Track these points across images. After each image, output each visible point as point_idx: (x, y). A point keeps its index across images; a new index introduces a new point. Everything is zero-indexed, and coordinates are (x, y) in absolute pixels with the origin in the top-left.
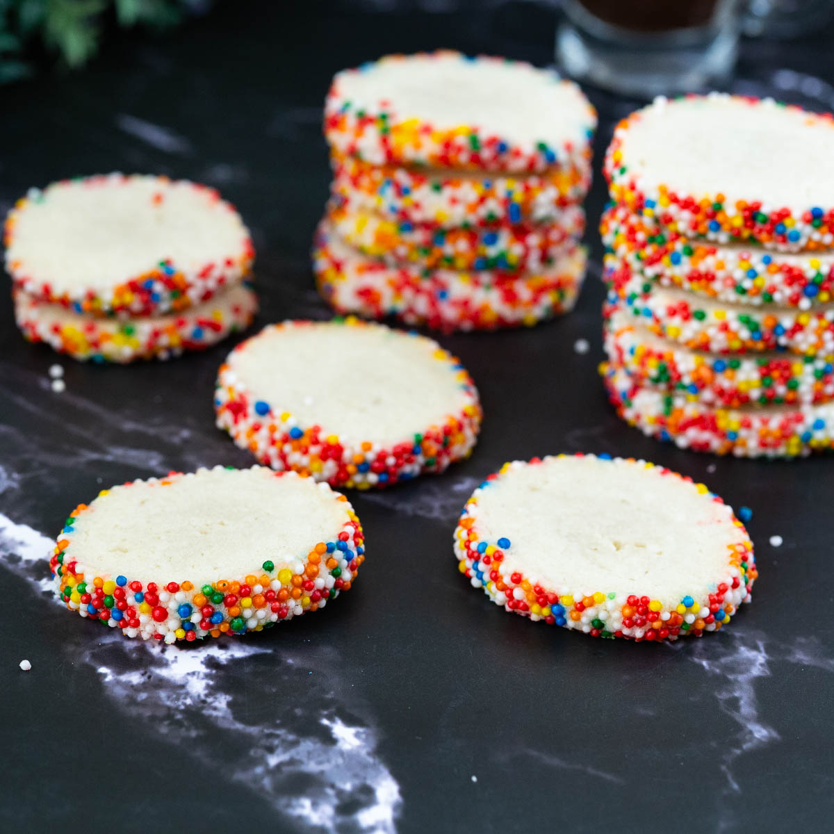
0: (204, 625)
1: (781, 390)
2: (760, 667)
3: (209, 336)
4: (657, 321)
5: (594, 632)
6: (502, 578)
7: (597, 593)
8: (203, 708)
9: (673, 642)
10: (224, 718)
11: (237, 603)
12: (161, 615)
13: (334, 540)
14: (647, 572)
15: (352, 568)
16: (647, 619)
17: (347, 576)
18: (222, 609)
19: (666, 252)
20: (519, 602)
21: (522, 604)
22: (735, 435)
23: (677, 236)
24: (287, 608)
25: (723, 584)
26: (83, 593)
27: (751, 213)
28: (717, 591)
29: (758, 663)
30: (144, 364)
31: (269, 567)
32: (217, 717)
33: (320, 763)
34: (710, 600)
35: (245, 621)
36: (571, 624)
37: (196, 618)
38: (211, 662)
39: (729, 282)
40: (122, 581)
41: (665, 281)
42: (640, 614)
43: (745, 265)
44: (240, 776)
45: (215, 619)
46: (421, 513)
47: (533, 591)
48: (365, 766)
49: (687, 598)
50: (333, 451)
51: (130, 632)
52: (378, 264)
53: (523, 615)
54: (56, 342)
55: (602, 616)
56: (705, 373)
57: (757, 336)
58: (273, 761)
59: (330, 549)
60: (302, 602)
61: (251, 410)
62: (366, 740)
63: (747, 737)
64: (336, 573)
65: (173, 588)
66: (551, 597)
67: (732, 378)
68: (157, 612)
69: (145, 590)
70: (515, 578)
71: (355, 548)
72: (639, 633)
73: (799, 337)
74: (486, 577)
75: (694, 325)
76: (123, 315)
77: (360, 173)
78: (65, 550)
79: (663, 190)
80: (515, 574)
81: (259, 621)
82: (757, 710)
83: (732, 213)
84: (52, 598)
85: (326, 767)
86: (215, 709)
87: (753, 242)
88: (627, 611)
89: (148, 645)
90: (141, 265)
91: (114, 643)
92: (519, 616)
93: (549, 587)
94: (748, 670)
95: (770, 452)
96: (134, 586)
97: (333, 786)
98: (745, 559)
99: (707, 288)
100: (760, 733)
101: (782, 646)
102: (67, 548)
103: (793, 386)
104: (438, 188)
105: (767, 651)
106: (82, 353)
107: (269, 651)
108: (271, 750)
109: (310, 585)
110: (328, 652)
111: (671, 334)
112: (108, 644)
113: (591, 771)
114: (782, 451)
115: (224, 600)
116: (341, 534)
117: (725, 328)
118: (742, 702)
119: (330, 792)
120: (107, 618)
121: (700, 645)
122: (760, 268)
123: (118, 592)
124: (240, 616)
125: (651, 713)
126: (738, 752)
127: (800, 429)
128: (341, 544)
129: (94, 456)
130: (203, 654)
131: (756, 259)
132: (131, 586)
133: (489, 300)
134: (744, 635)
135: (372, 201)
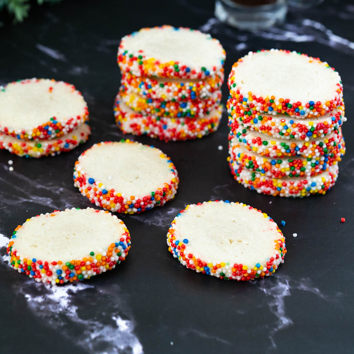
0: (67, 277)
1: (298, 172)
2: (287, 292)
3: (71, 146)
4: (249, 145)
5: (221, 277)
6: (185, 255)
7: (222, 263)
8: (66, 313)
9: (253, 281)
10: (74, 317)
11: (80, 269)
12: (50, 274)
13: (118, 242)
14: (242, 253)
15: (126, 252)
16: (242, 273)
17: (124, 255)
18: (74, 271)
19: (252, 118)
20: (191, 265)
21: (193, 266)
22: (280, 189)
23: (256, 112)
24: (100, 270)
25: (272, 258)
26: (19, 264)
27: (285, 103)
28: (270, 261)
29: (286, 290)
30: (45, 158)
31: (92, 254)
32: (71, 317)
33: (111, 337)
34: (267, 264)
35: (83, 276)
36: (212, 274)
37: (64, 275)
38: (70, 292)
39: (277, 130)
40: (34, 260)
41: (252, 129)
42: (239, 271)
43: (283, 124)
44: (80, 343)
45: (71, 275)
46: (154, 224)
47: (197, 261)
48: (129, 338)
49: (258, 264)
50: (119, 200)
51: (38, 280)
52: (139, 115)
53: (193, 270)
54: (10, 150)
55: (224, 272)
56: (268, 165)
57: (288, 151)
58: (93, 336)
59: (117, 245)
60: (106, 267)
61: (87, 182)
62: (130, 326)
63: (280, 323)
64: (119, 255)
65: (55, 264)
66: (204, 264)
67: (278, 167)
68: (48, 273)
69: (43, 264)
70: (190, 256)
71: (127, 244)
72: (239, 278)
73: (305, 151)
74: (179, 254)
75: (263, 147)
76: (37, 140)
77: (132, 79)
78: (13, 246)
79: (250, 94)
80: (190, 254)
81: (88, 275)
82: (285, 310)
83: (278, 104)
84: (8, 264)
85: (114, 339)
86: (71, 313)
87: (286, 114)
88: (234, 270)
89: (45, 285)
90: (44, 120)
91: (32, 284)
92: (192, 270)
93: (203, 260)
94: (282, 293)
95: (294, 195)
96: (39, 262)
97: (116, 347)
98: (281, 246)
99: (268, 132)
100: (285, 321)
101: (296, 282)
102: (13, 245)
103: (303, 170)
104: (162, 86)
105: (290, 285)
106: (21, 154)
107: (93, 287)
108: (92, 331)
109: (109, 260)
110: (116, 287)
111: (254, 150)
112: (29, 284)
113: (218, 339)
114: (299, 195)
115: (75, 268)
116: (121, 239)
117: (275, 148)
118: (279, 308)
119: (115, 350)
120: (29, 274)
121: (263, 282)
122: (289, 125)
123: (33, 265)
124: (81, 274)
125: (242, 313)
126: (276, 330)
127: (306, 186)
128: (121, 243)
129: (25, 200)
130: (67, 288)
131: (287, 122)
132: (38, 262)
133: (184, 129)
134: (280, 277)
135: (136, 90)
